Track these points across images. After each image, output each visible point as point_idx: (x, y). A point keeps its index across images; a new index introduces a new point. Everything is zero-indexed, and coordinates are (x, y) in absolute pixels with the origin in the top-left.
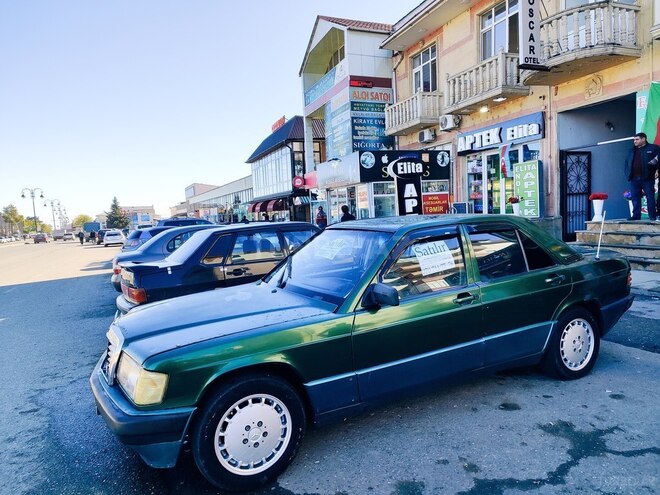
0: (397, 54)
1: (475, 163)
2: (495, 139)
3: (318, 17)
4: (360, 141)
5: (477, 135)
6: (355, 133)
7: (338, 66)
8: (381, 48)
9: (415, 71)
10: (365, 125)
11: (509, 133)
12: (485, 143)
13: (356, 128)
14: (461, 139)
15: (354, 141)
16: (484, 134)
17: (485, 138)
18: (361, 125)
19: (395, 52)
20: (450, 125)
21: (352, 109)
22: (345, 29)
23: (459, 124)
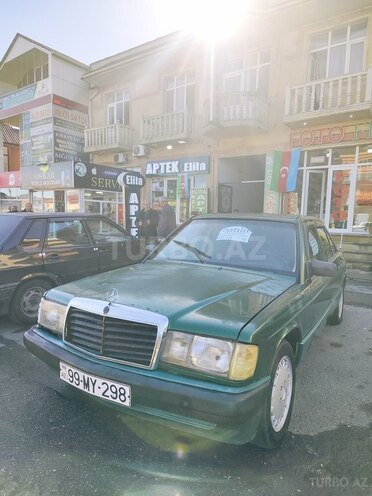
0: (92, 88)
1: (158, 184)
2: (175, 168)
3: (18, 35)
4: (61, 153)
5: (162, 164)
6: (56, 145)
7: (40, 83)
8: (82, 79)
9: (110, 105)
10: (66, 140)
11: (186, 167)
12: (168, 171)
13: (58, 141)
14: (149, 165)
15: (56, 151)
16: (168, 164)
17: (168, 167)
18: (63, 139)
19: (92, 86)
20: (142, 153)
21: (55, 124)
22: (49, 53)
23: (147, 153)
